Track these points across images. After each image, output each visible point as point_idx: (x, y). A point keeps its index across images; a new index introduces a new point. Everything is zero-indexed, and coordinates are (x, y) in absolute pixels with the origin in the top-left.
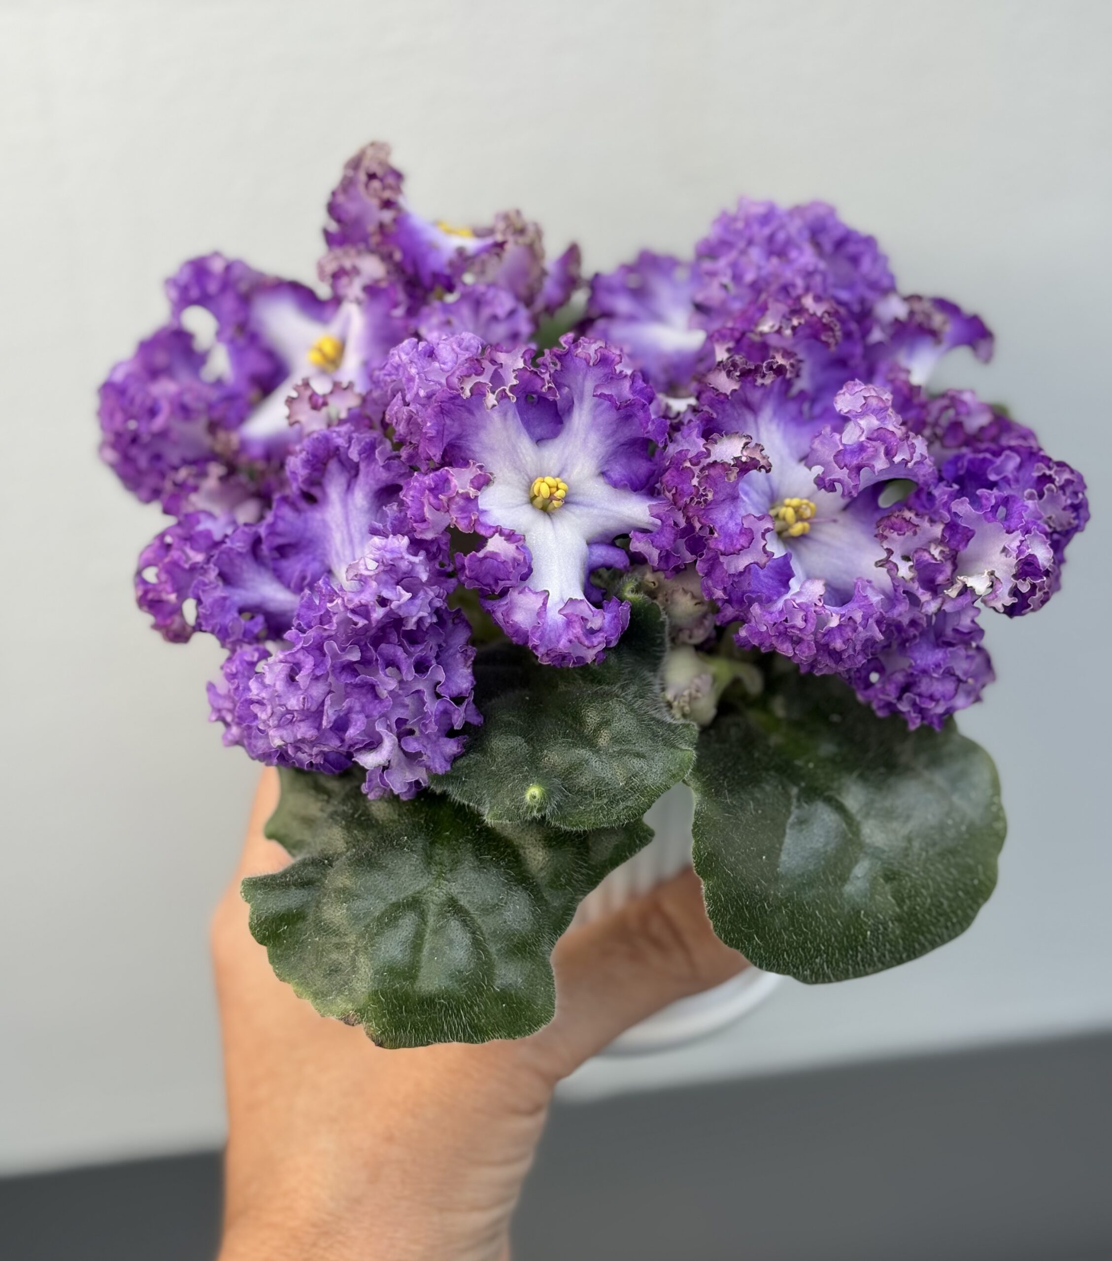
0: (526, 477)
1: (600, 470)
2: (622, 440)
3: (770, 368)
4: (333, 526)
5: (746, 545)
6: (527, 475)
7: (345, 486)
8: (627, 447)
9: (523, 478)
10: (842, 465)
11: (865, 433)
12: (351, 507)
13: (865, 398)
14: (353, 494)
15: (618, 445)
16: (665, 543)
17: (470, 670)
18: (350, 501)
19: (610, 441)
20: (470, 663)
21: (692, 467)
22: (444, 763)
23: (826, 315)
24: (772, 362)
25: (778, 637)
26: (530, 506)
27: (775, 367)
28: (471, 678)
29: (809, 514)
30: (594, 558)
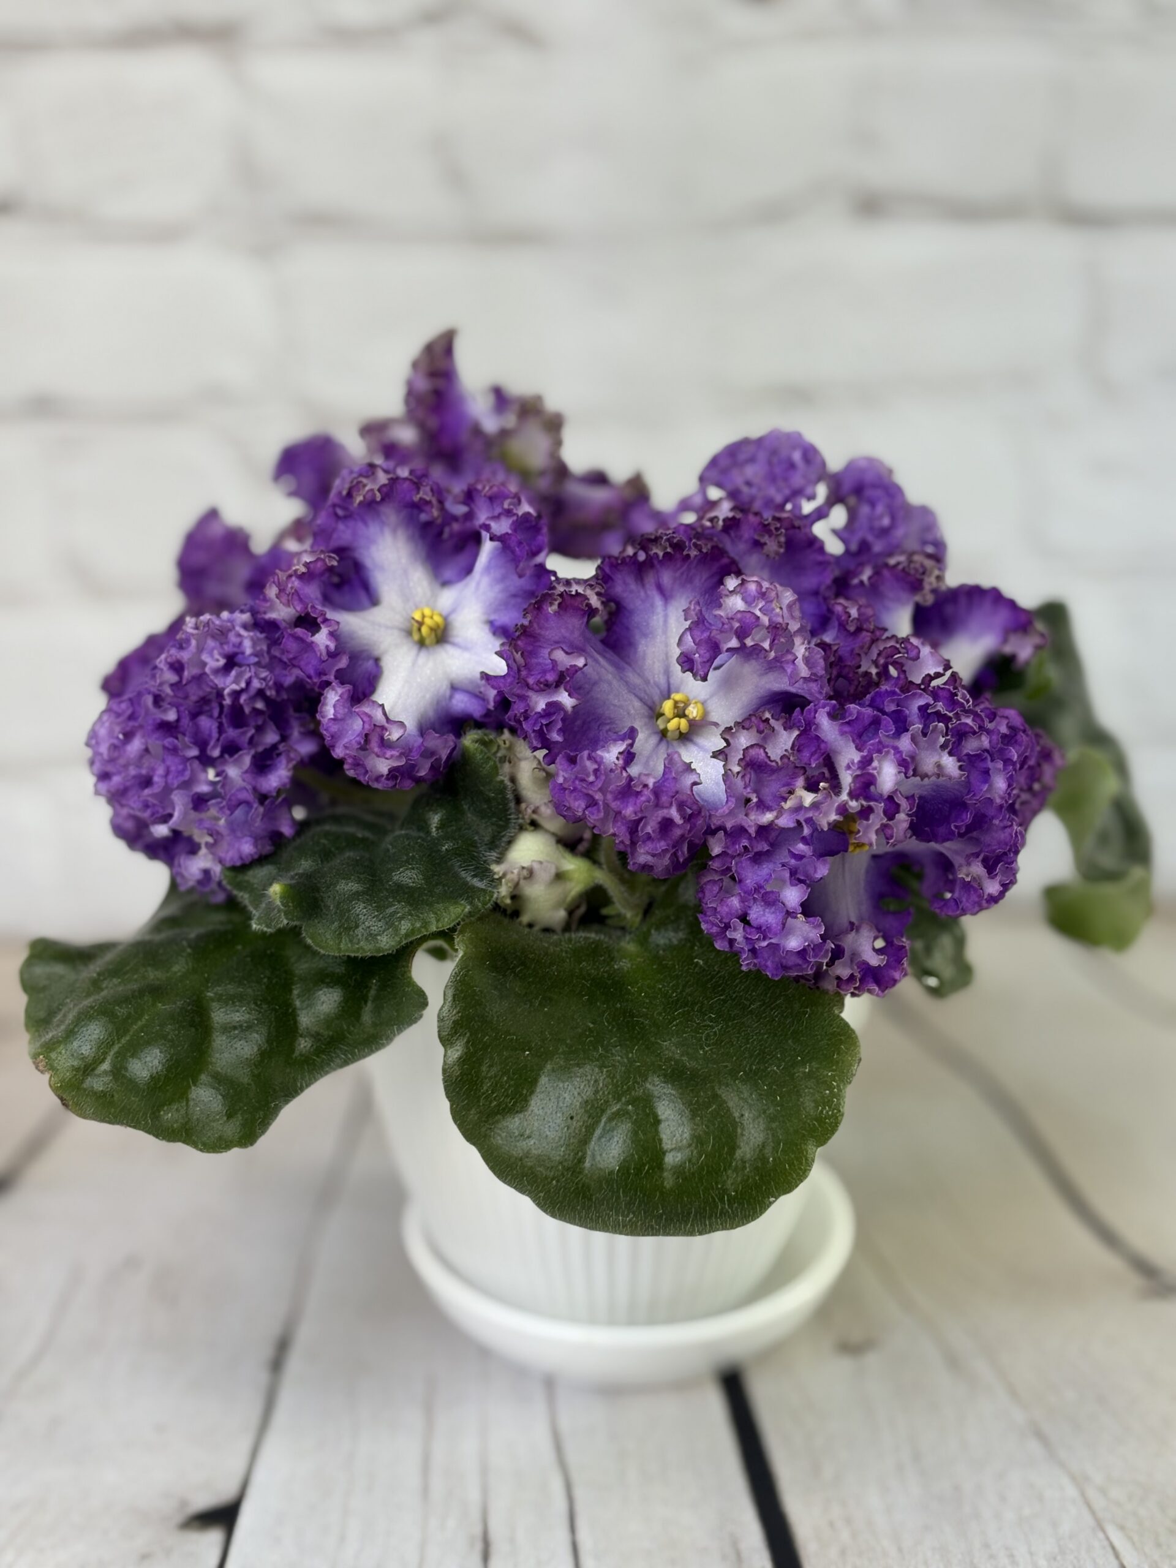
1: (484, 618)
8: (519, 600)
15: (508, 594)
19: (499, 587)
20: (291, 765)
22: (236, 857)
26: (406, 635)
28: (286, 780)
29: (695, 714)
30: (454, 702)
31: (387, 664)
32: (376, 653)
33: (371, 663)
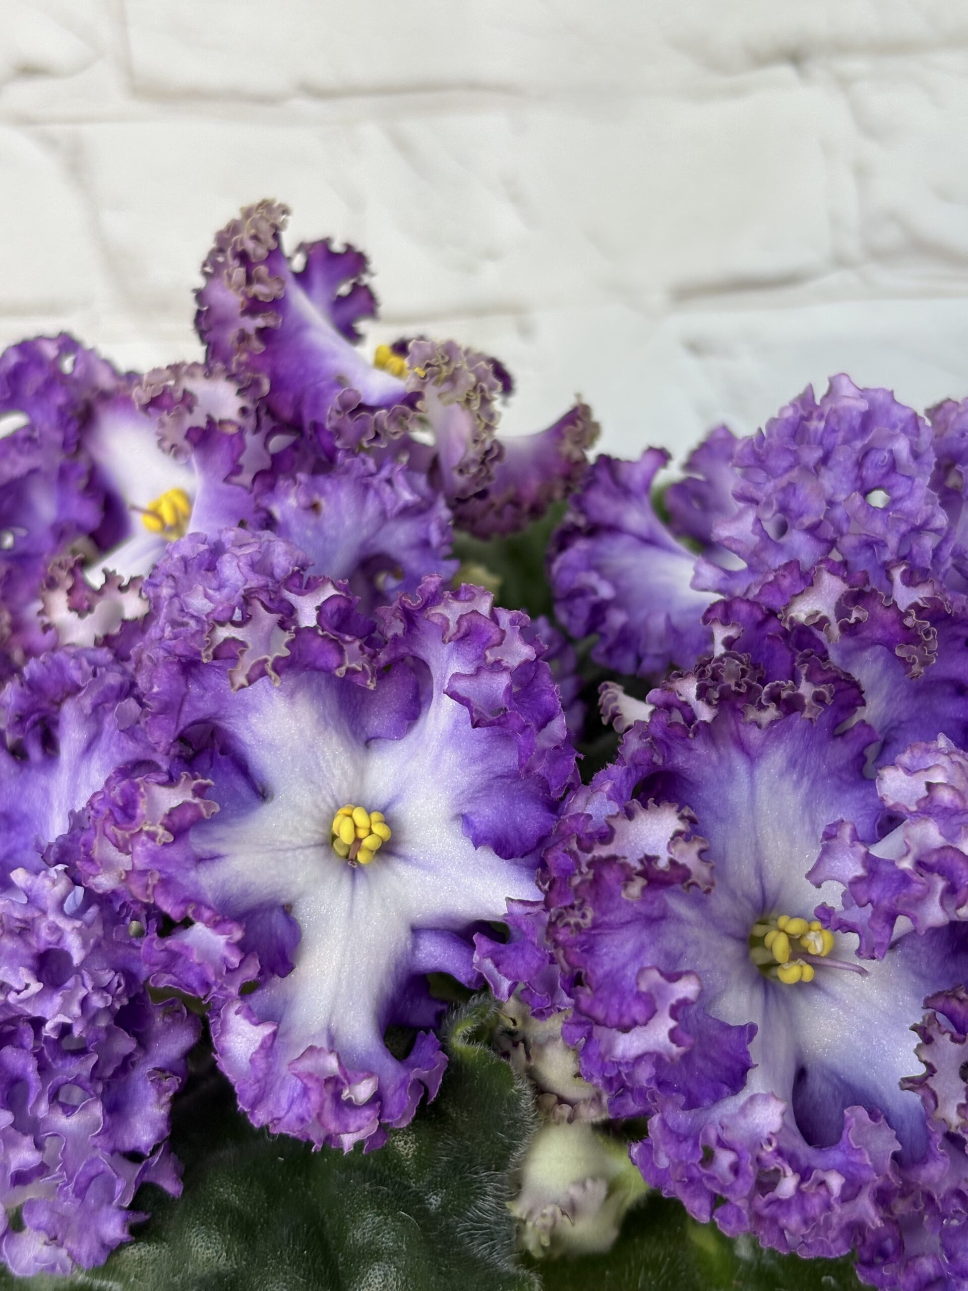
0: (329, 799)
1: (457, 810)
2: (499, 770)
3: (774, 697)
4: (56, 804)
5: (640, 1018)
6: (333, 796)
7: (84, 745)
8: (509, 781)
9: (324, 800)
10: (864, 900)
11: (915, 851)
12: (81, 780)
13: (930, 786)
14: (90, 759)
15: (492, 776)
16: (521, 971)
17: (163, 1112)
18: (83, 770)
19: (478, 768)
20: (165, 1099)
21: (579, 852)
23: (913, 612)
24: (782, 686)
25: (686, 1186)
26: (322, 851)
27: (784, 695)
28: (162, 1125)
29: (819, 950)
30: (421, 955)
31: (305, 914)
32: (284, 900)
33: (277, 918)
